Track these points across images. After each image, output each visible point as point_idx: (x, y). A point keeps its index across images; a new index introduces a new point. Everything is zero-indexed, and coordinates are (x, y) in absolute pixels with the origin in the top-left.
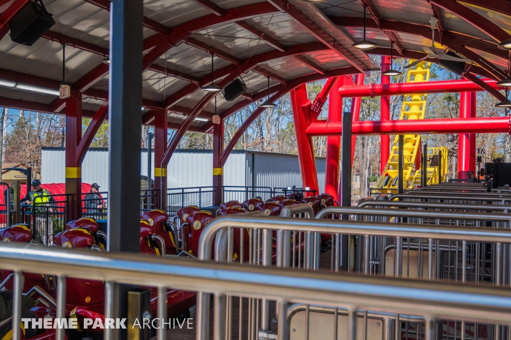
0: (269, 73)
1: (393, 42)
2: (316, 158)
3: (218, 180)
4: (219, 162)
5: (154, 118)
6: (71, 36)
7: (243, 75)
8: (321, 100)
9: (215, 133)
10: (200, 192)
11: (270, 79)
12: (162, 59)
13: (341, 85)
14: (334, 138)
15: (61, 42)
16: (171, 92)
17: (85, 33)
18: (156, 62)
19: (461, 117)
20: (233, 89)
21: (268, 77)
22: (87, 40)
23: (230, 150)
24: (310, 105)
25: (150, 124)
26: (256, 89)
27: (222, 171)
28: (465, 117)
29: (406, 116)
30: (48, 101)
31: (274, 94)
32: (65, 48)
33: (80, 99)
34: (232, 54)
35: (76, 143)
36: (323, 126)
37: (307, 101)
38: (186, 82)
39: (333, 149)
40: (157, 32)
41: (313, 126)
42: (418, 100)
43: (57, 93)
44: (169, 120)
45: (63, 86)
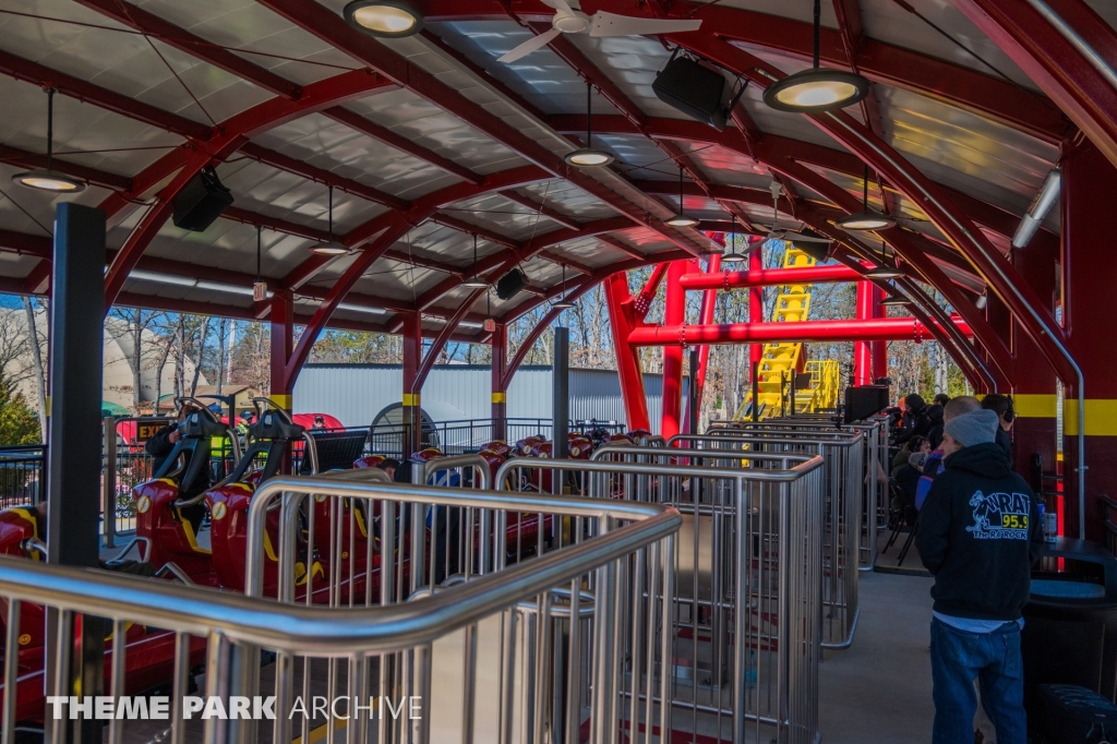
0: (563, 259)
1: (734, 215)
2: (644, 374)
3: (499, 409)
4: (500, 384)
5: (402, 325)
6: (271, 216)
7: (523, 264)
8: (649, 294)
9: (494, 344)
10: (471, 427)
11: (566, 268)
12: (403, 243)
13: (683, 272)
14: (675, 348)
15: (254, 223)
16: (425, 289)
17: (290, 211)
18: (393, 247)
19: (859, 317)
20: (510, 283)
21: (563, 265)
22: (294, 221)
23: (516, 364)
24: (633, 303)
25: (397, 333)
26: (550, 281)
27: (504, 398)
28: (864, 317)
29: (783, 315)
30: (247, 305)
31: (576, 288)
32: (262, 234)
33: (291, 299)
34: (507, 234)
35: (284, 362)
36: (652, 331)
37: (628, 296)
38: (445, 274)
39: (673, 364)
40: (390, 209)
41: (638, 332)
42: (800, 293)
43: (251, 292)
44: (423, 327)
45: (257, 284)
